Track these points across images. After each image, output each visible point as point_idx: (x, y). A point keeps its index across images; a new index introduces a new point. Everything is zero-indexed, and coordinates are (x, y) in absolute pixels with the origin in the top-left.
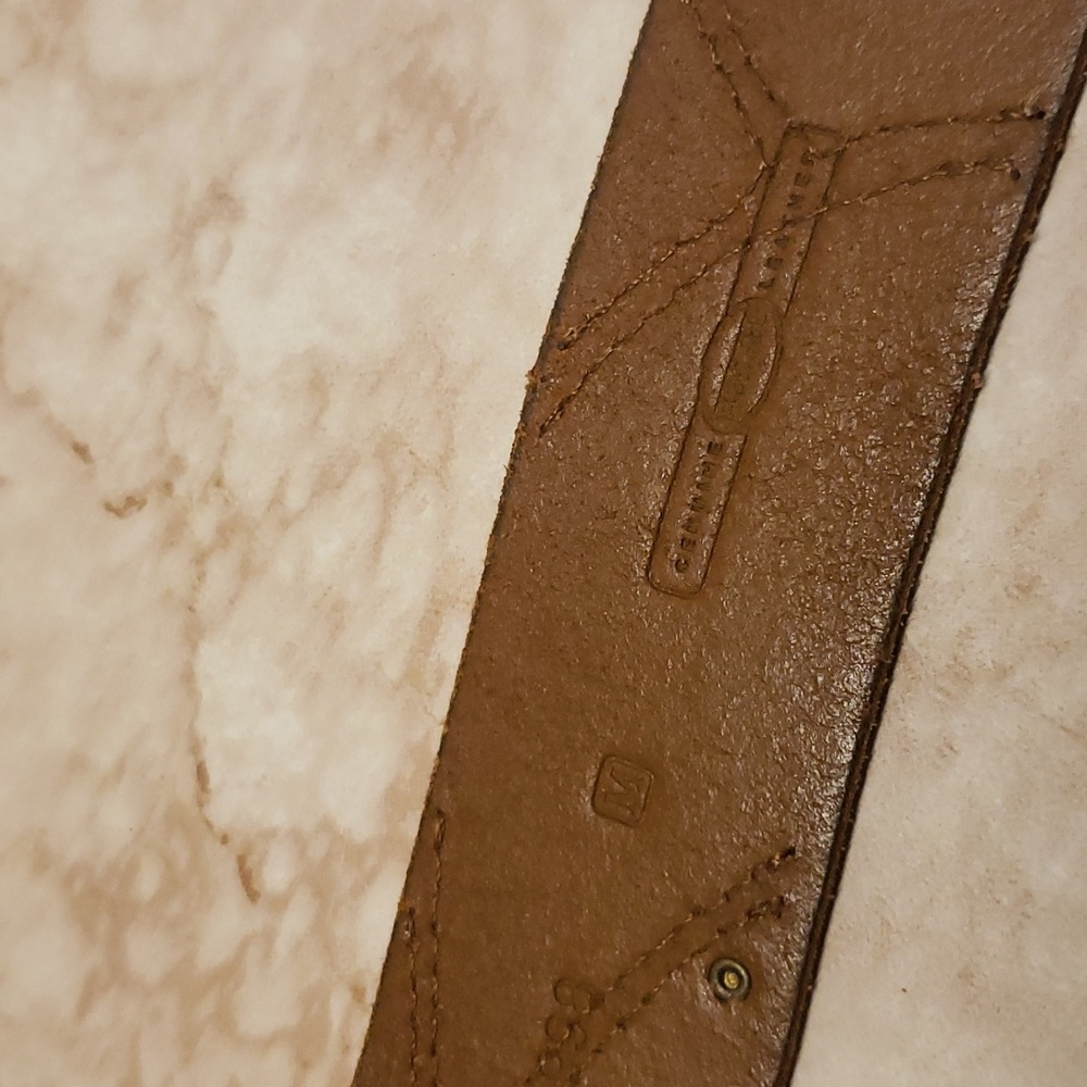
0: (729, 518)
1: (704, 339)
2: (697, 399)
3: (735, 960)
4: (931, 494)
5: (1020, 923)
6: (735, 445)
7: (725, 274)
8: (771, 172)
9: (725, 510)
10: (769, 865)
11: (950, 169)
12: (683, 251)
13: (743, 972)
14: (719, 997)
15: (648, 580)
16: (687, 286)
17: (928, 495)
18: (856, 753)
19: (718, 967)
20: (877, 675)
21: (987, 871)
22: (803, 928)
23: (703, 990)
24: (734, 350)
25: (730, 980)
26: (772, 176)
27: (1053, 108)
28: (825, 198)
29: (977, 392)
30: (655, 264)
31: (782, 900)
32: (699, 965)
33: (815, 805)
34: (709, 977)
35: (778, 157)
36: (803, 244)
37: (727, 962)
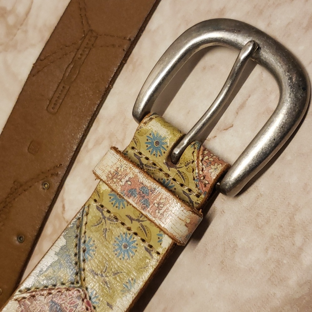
0: (64, 102)
1: (66, 66)
2: (63, 77)
3: (47, 182)
4: (99, 105)
5: (234, 251)
6: (67, 87)
7: (73, 54)
8: (85, 37)
9: (63, 100)
10: (57, 166)
11: (113, 46)
12: (67, 48)
13: (49, 185)
14: (44, 189)
15: (47, 110)
16: (66, 55)
17: (98, 105)
18: (77, 149)
19: (45, 183)
20: (83, 136)
21: (229, 239)
22: (61, 179)
23: (41, 187)
24: (71, 69)
25: (46, 186)
26: (85, 38)
27: (132, 39)
28: (93, 45)
29: (111, 89)
30: (61, 49)
31: (58, 173)
32: (41, 182)
33: (67, 157)
34: (42, 185)
35: (87, 35)
36: (87, 52)
37: (46, 183)
